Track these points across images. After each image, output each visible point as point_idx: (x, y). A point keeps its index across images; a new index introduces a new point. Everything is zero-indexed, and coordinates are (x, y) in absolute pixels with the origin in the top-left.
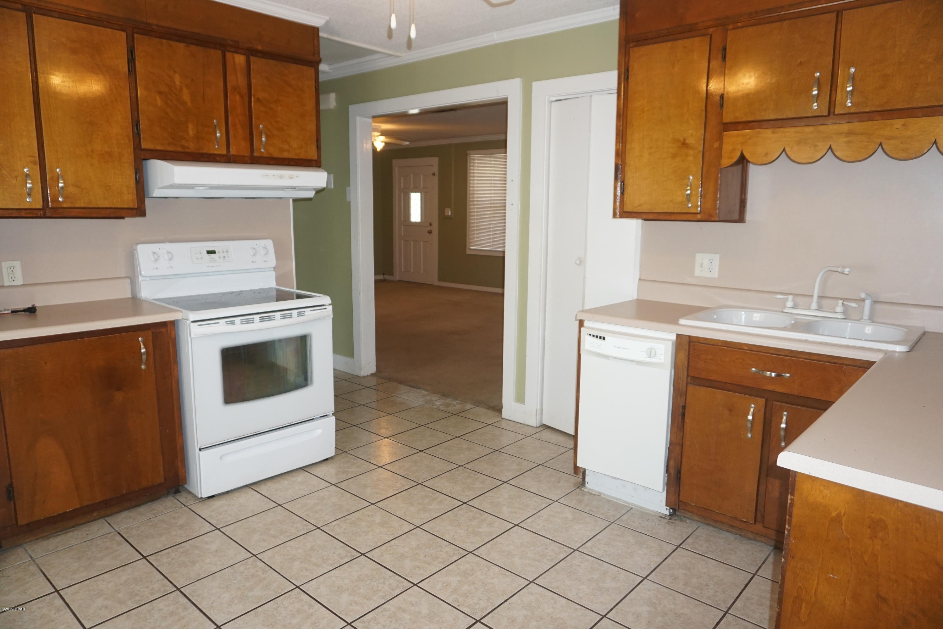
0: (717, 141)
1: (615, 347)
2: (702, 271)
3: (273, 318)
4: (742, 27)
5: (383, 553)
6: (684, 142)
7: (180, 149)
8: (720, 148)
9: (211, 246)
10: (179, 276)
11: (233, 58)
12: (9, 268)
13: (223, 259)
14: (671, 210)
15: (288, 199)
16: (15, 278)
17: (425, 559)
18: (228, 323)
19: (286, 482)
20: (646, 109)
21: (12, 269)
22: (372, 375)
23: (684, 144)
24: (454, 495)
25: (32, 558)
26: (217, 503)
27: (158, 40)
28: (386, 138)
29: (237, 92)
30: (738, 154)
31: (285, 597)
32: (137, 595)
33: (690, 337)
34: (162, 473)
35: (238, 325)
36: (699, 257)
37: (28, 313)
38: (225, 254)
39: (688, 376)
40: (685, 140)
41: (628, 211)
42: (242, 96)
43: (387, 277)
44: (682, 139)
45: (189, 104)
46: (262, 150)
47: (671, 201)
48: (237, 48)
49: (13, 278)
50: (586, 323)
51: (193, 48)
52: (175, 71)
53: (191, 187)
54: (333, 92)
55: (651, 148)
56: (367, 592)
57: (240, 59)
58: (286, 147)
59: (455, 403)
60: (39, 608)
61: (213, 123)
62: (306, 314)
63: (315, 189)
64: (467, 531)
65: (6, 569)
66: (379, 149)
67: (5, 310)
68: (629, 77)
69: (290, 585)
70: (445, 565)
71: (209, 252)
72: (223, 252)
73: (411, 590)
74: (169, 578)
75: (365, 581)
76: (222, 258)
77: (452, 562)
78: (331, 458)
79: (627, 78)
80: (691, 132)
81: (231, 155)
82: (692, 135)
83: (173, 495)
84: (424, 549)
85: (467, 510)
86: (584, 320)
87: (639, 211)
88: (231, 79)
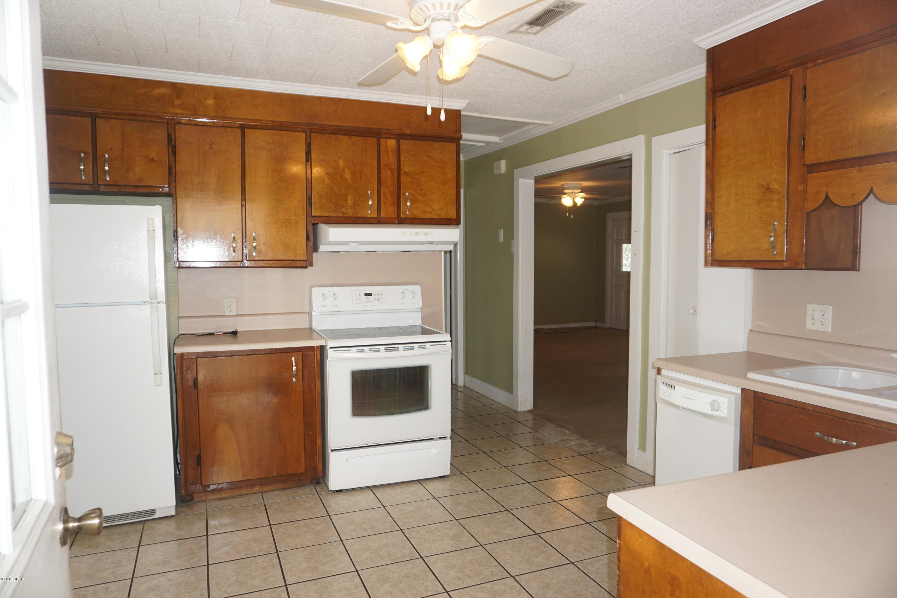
0: (801, 184)
1: (683, 397)
2: (813, 324)
3: (396, 349)
4: (822, 63)
5: (438, 560)
6: (768, 187)
7: (340, 215)
8: (805, 192)
9: (368, 290)
10: (343, 313)
11: (386, 143)
12: (228, 303)
13: (377, 301)
14: (758, 258)
15: (441, 251)
16: (231, 310)
17: (469, 572)
18: (358, 351)
19: (400, 490)
20: (732, 156)
21: (230, 304)
22: (529, 411)
23: (768, 189)
24: (531, 525)
25: (207, 510)
26: (340, 497)
27: (328, 135)
28: (586, 194)
29: (388, 169)
30: (824, 196)
31: (343, 576)
32: (250, 550)
33: (755, 392)
34: (303, 465)
35: (366, 354)
36: (810, 308)
37: (232, 335)
38: (379, 297)
39: (754, 434)
40: (768, 185)
41: (718, 259)
42: (392, 171)
43: (599, 324)
44: (765, 184)
45: (350, 181)
46: (407, 213)
47: (757, 248)
48: (389, 135)
49: (230, 310)
50: (663, 372)
51: (355, 138)
52: (339, 157)
53: (346, 243)
54: (504, 159)
55: (737, 195)
56: (405, 588)
57: (392, 143)
58: (429, 209)
59: (589, 445)
60: (191, 544)
61: (368, 194)
62: (427, 347)
63: (453, 243)
64: (522, 558)
65: (190, 514)
66: (579, 205)
67: (219, 332)
68: (716, 126)
69: (352, 567)
70: (483, 582)
71: (366, 295)
72: (378, 295)
73: (440, 595)
74: (276, 543)
75: (409, 578)
76: (377, 299)
77: (491, 581)
78: (447, 476)
79: (714, 127)
80: (774, 176)
81: (382, 218)
82: (775, 179)
83: (314, 485)
84: (474, 565)
85: (535, 540)
86: (662, 368)
87: (727, 260)
88: (383, 159)
